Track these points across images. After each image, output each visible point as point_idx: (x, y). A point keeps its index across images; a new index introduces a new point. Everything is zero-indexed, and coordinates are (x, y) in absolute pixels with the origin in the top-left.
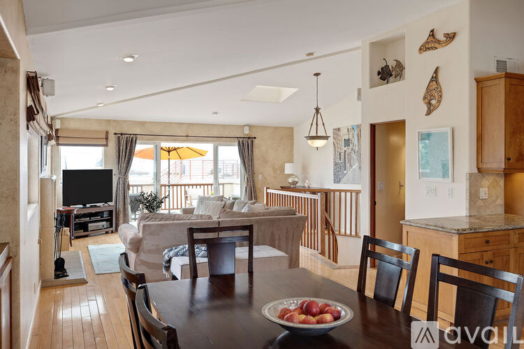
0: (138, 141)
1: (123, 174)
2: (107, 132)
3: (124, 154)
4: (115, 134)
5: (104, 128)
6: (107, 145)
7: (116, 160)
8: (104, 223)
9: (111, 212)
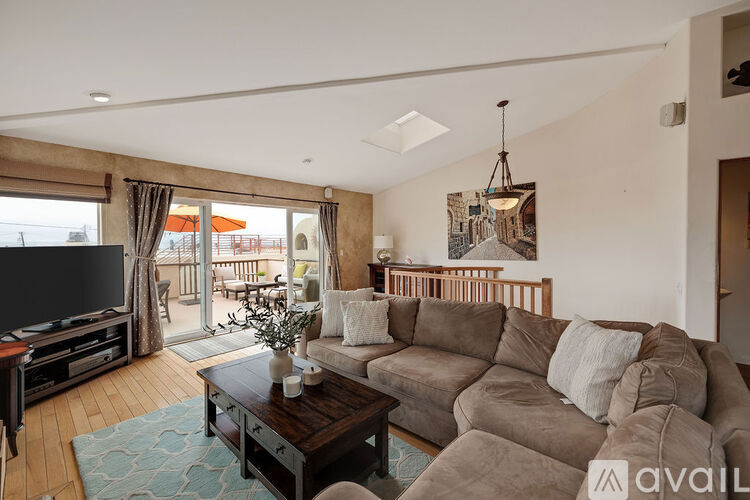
0: (174, 198)
1: (145, 254)
2: (109, 177)
3: (146, 217)
4: (127, 180)
5: (101, 167)
6: (108, 200)
7: (129, 229)
8: (109, 351)
9: (122, 329)
